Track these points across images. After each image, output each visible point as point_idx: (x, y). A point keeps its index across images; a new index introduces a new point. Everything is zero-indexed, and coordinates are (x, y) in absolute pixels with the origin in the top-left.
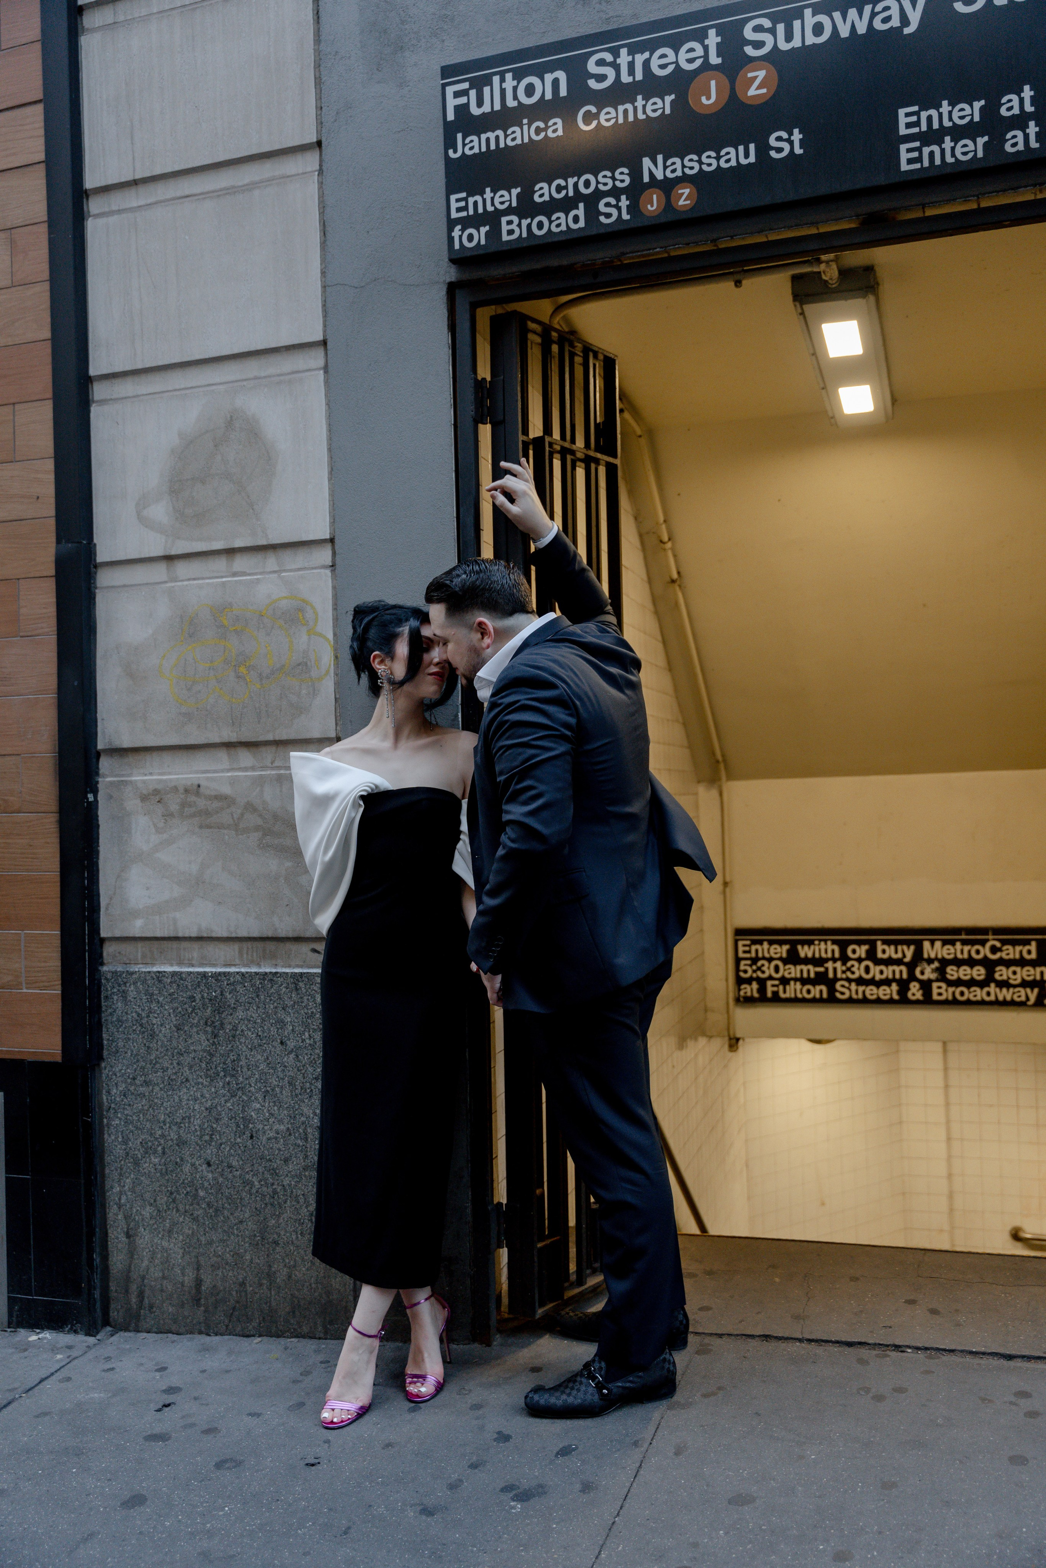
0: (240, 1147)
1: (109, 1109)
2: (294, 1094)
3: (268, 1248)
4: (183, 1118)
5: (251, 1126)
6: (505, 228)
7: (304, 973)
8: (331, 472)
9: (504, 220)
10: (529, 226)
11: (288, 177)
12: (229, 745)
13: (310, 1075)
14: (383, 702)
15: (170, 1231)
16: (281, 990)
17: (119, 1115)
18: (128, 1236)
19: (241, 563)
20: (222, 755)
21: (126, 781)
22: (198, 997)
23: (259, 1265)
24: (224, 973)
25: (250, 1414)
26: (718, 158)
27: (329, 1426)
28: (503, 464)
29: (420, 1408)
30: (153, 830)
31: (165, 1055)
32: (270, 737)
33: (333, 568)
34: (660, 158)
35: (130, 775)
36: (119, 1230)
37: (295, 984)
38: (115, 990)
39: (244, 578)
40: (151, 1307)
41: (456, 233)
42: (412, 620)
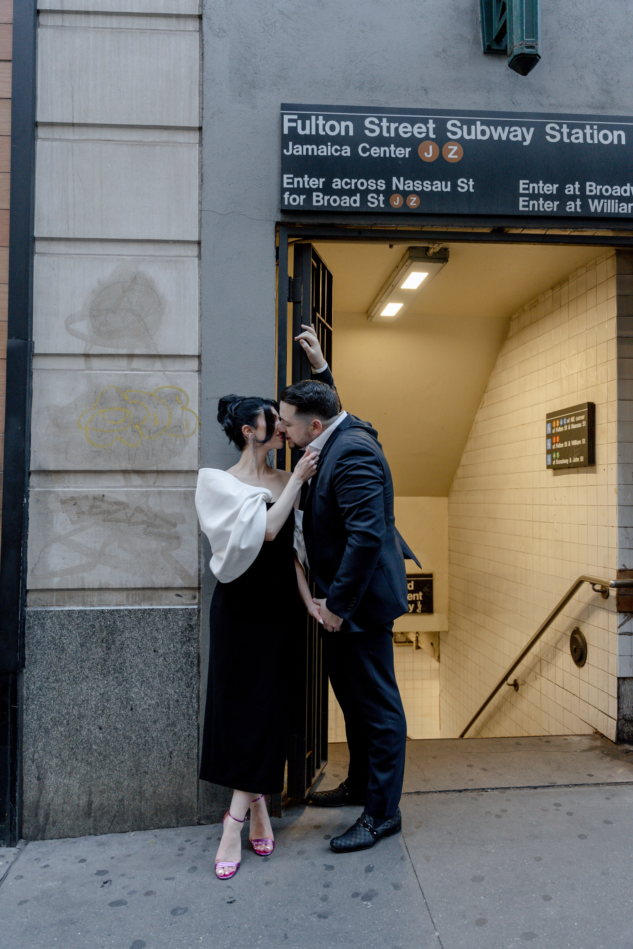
0: (123, 716)
1: (28, 699)
2: (162, 681)
3: (140, 777)
4: (83, 701)
5: (131, 702)
6: (315, 199)
7: (172, 609)
8: (201, 316)
9: (315, 194)
10: (329, 200)
11: (178, 143)
12: (125, 472)
13: (173, 670)
15: (70, 773)
16: (156, 619)
17: (35, 702)
18: (39, 779)
19: (136, 363)
20: (120, 478)
21: (51, 491)
22: (97, 625)
23: (133, 787)
24: (116, 610)
25: (166, 879)
26: (432, 185)
27: (224, 878)
28: (303, 326)
30: (70, 522)
31: (71, 662)
32: (154, 468)
33: (199, 372)
34: (402, 179)
35: (53, 487)
36: (32, 776)
37: (165, 615)
38: (36, 623)
39: (140, 373)
40: (54, 823)
41: (286, 195)
42: (264, 405)
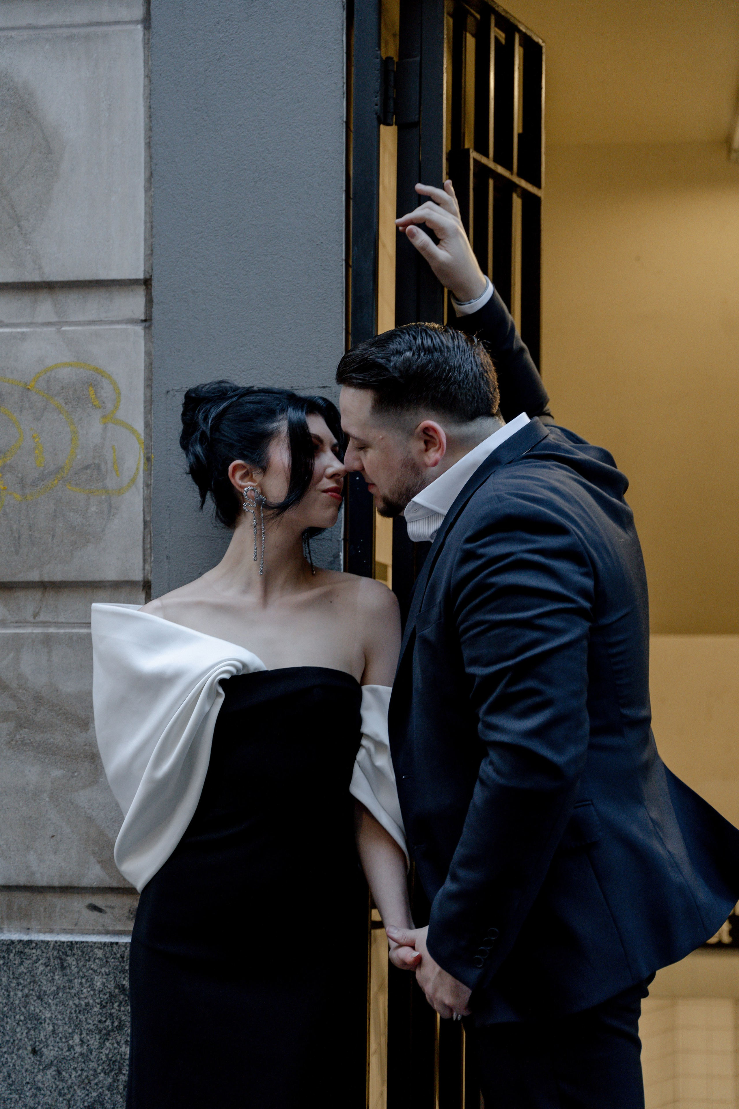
7: (77, 943)
13: (79, 1103)
16: (37, 968)
28: (420, 187)
32: (34, 576)
33: (147, 324)
37: (61, 959)
42: (290, 410)
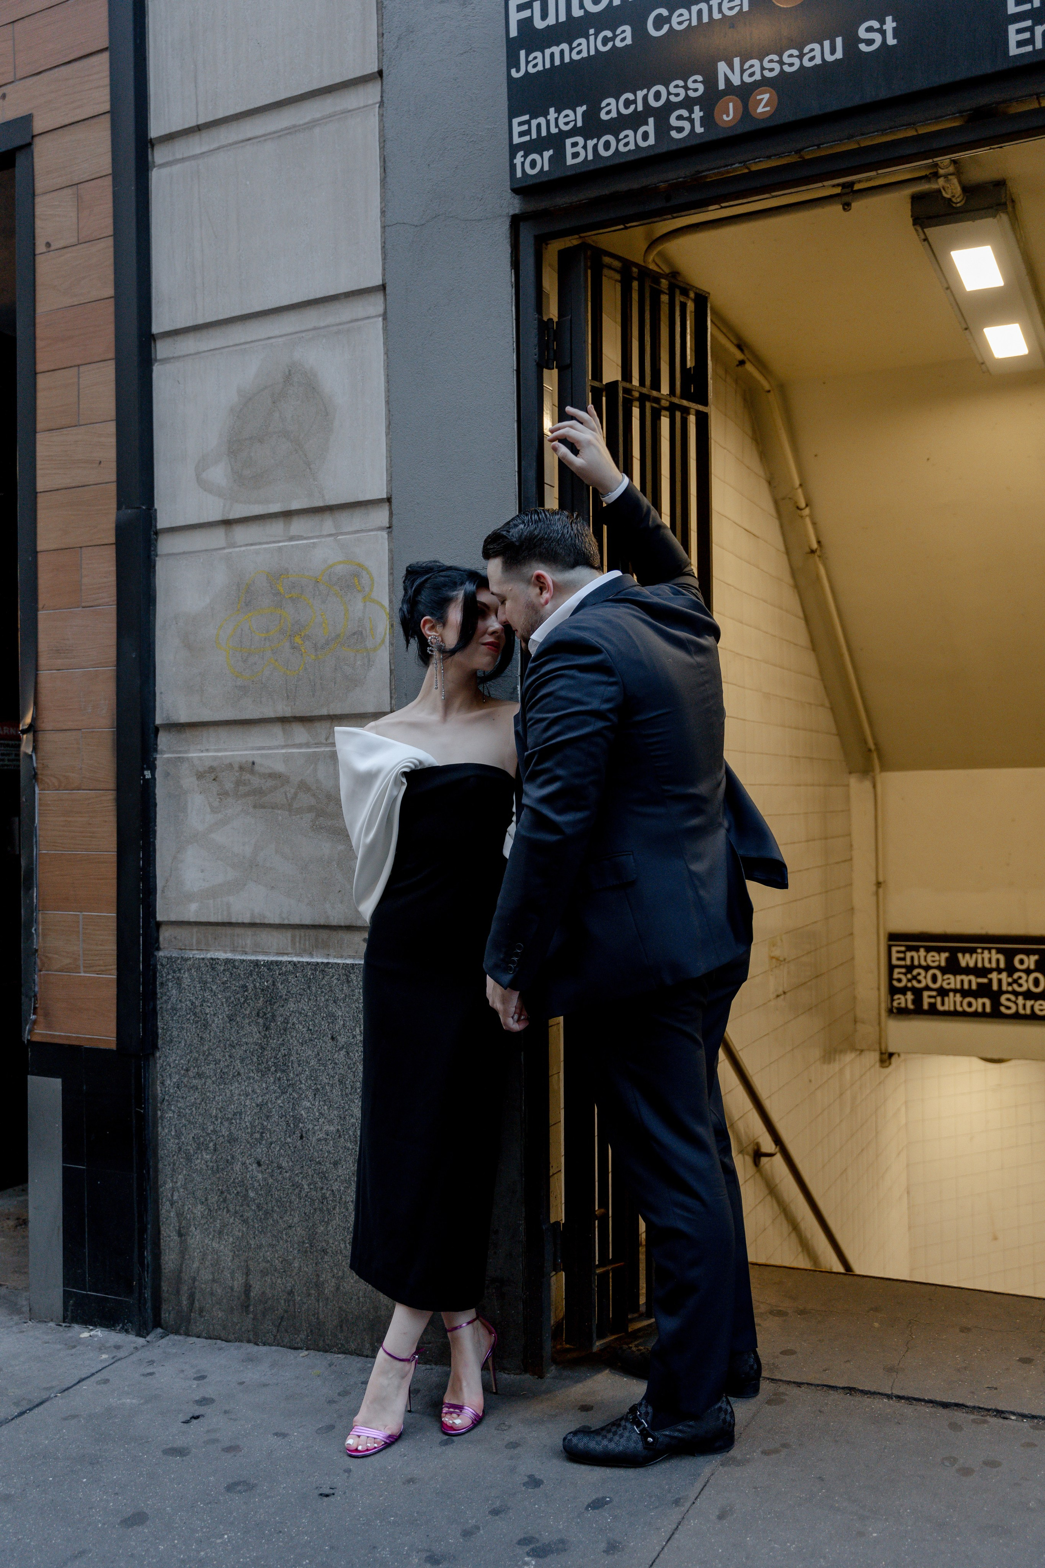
0: (290, 1147)
1: (163, 1101)
2: (344, 1093)
3: (317, 1257)
4: (235, 1114)
5: (301, 1125)
6: (569, 151)
8: (389, 426)
9: (569, 142)
10: (595, 147)
11: (349, 111)
12: (283, 720)
14: (433, 672)
15: (220, 1232)
16: (333, 982)
17: (173, 1108)
18: (180, 1235)
19: (298, 526)
20: (277, 729)
21: (183, 758)
22: (250, 986)
23: (307, 1273)
24: (276, 962)
25: (276, 1434)
26: (801, 57)
27: (354, 1454)
28: (569, 410)
29: (453, 1442)
30: (209, 810)
31: (218, 1047)
32: (324, 712)
33: (390, 530)
34: (737, 61)
35: (186, 752)
36: (171, 1228)
37: (347, 975)
38: (170, 977)
39: (301, 542)
40: (201, 1310)
41: (518, 160)
42: (467, 583)
